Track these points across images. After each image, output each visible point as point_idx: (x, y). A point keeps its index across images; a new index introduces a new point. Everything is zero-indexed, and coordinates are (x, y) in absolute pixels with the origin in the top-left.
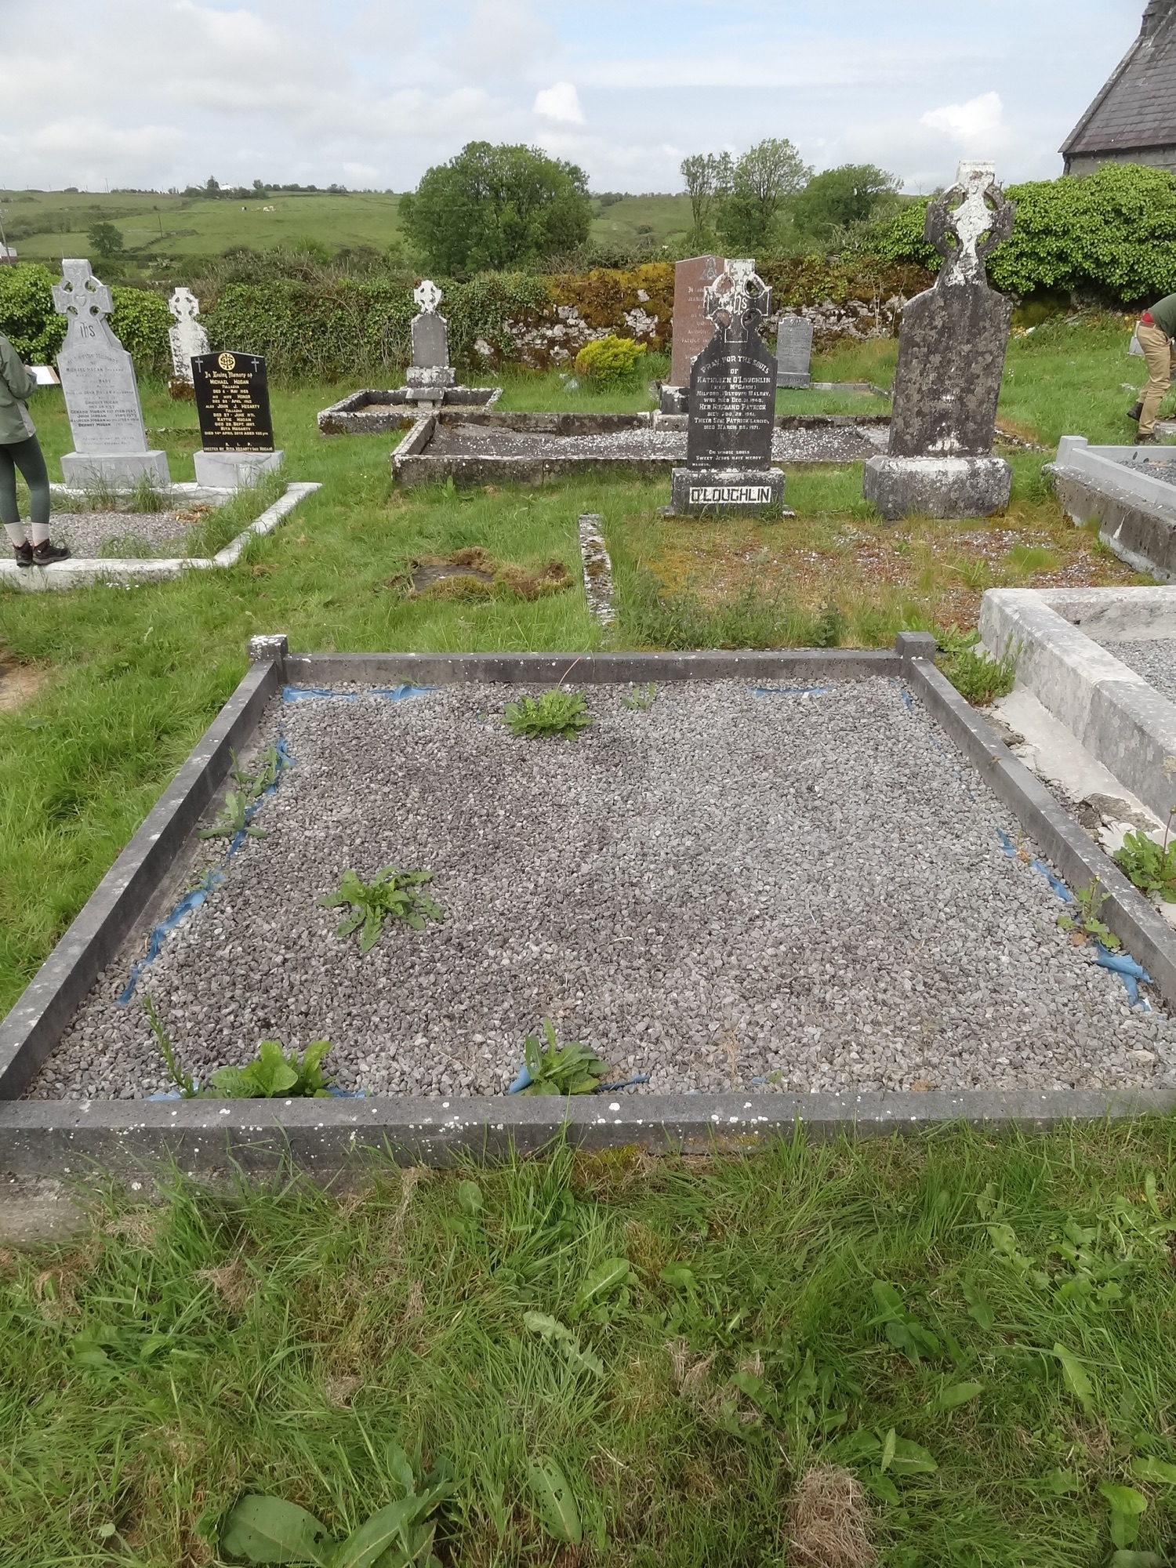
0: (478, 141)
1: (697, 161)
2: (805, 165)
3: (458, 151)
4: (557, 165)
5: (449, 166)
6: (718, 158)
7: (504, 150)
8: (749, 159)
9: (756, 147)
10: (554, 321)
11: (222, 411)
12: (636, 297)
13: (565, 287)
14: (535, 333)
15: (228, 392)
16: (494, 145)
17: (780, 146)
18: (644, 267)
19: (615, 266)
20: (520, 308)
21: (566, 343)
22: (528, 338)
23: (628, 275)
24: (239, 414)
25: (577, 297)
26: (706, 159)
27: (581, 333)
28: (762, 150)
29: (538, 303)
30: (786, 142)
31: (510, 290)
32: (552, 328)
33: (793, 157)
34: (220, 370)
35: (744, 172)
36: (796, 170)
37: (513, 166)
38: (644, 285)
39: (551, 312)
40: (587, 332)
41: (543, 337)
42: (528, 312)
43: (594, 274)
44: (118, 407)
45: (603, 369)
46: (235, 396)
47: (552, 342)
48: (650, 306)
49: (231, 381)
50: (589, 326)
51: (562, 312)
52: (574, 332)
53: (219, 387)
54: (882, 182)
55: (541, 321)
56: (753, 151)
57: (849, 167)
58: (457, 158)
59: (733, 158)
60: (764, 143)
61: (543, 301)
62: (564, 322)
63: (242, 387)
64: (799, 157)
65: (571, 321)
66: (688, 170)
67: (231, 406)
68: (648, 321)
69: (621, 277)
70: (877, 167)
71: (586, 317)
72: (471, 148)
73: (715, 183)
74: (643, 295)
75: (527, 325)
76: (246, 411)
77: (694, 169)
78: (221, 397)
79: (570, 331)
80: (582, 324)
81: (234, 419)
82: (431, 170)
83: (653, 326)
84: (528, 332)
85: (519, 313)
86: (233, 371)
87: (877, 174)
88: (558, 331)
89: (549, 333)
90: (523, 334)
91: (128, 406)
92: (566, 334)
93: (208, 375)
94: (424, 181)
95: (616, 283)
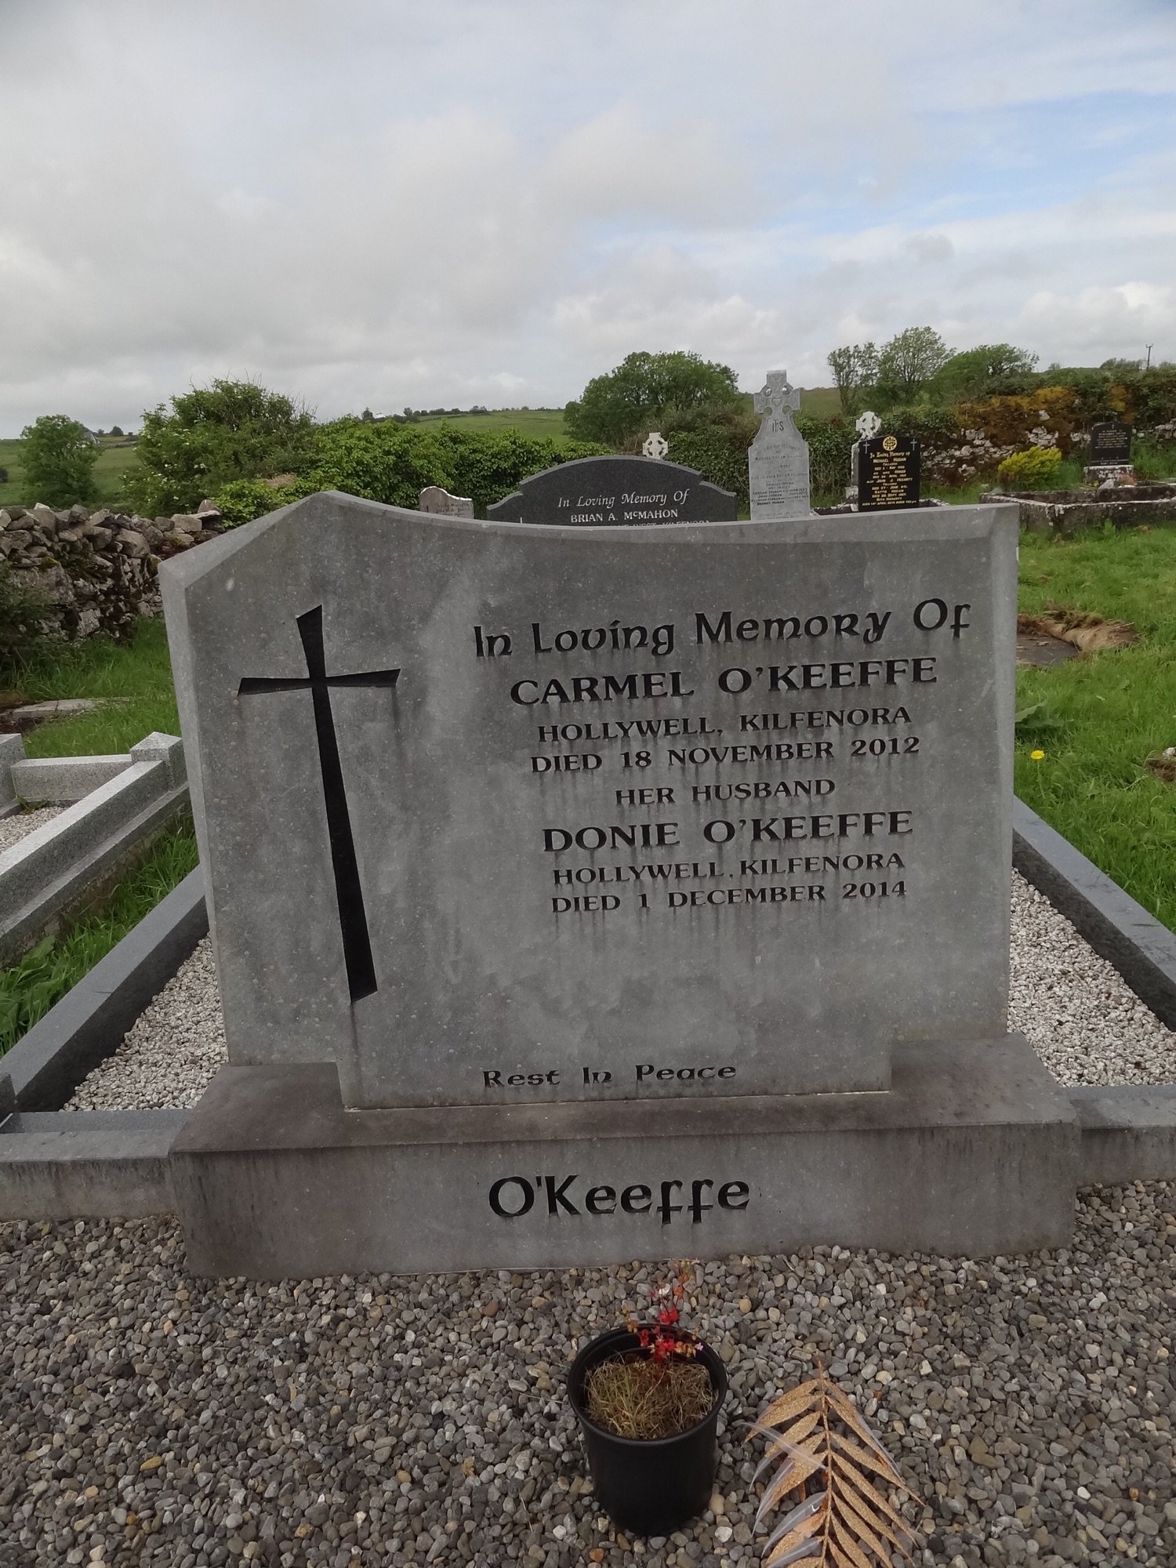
0: (638, 352)
1: (845, 353)
2: (948, 348)
3: (621, 363)
4: (710, 366)
5: (611, 376)
6: (862, 348)
7: (663, 357)
8: (893, 347)
9: (899, 336)
10: (962, 442)
11: (881, 485)
12: (1039, 416)
13: (971, 413)
14: (944, 455)
15: (887, 469)
16: (652, 354)
17: (922, 333)
18: (1040, 391)
19: (1013, 393)
20: (931, 434)
21: (972, 460)
22: (938, 459)
23: (1027, 400)
24: (894, 487)
25: (982, 421)
26: (852, 350)
27: (987, 452)
28: (905, 338)
29: (949, 429)
30: (928, 329)
31: (922, 419)
32: (960, 449)
33: (936, 342)
34: (883, 451)
35: (888, 359)
36: (939, 353)
37: (670, 372)
38: (1044, 406)
39: (959, 435)
40: (992, 450)
41: (952, 457)
42: (939, 436)
43: (996, 401)
44: (793, 487)
45: (1032, 474)
46: (892, 472)
47: (960, 461)
48: (1051, 424)
49: (891, 459)
50: (995, 445)
51: (970, 434)
52: (980, 451)
53: (880, 465)
54: (1017, 359)
55: (950, 443)
56: (897, 339)
57: (983, 348)
58: (619, 368)
59: (876, 347)
60: (907, 331)
61: (955, 427)
62: (971, 443)
63: (900, 463)
64: (941, 341)
65: (977, 442)
66: (835, 361)
67: (888, 480)
68: (1049, 437)
69: (1024, 402)
70: (1012, 345)
71: (991, 437)
72: (632, 359)
73: (860, 371)
74: (1044, 416)
75: (936, 447)
76: (900, 484)
77: (840, 361)
78: (880, 473)
79: (977, 450)
80: (988, 443)
81: (889, 491)
82: (593, 381)
83: (1054, 441)
84: (938, 454)
85: (930, 438)
86: (894, 451)
87: (1012, 352)
88: (965, 451)
89: (957, 453)
90: (934, 456)
91: (801, 485)
92: (973, 453)
93: (872, 455)
94: (588, 390)
95: (1018, 408)
